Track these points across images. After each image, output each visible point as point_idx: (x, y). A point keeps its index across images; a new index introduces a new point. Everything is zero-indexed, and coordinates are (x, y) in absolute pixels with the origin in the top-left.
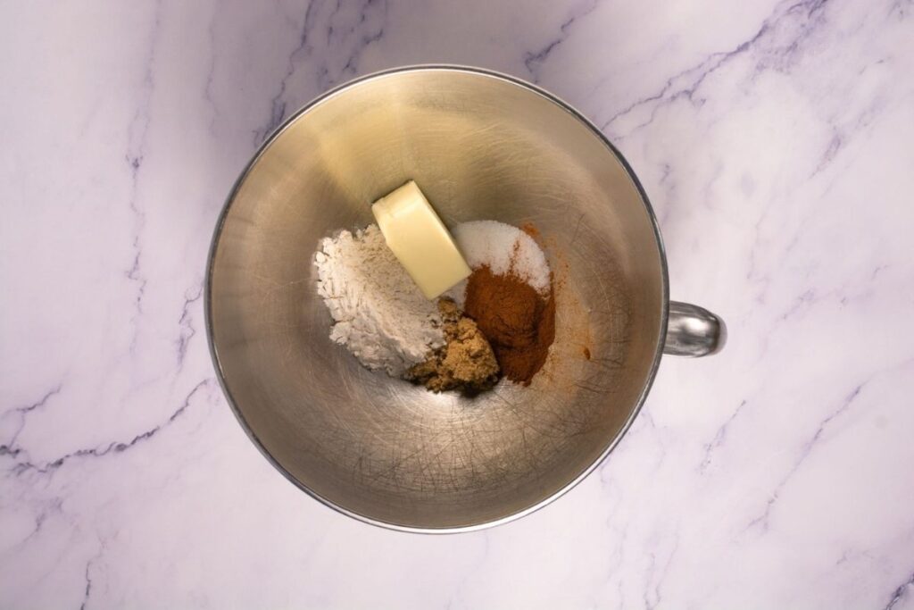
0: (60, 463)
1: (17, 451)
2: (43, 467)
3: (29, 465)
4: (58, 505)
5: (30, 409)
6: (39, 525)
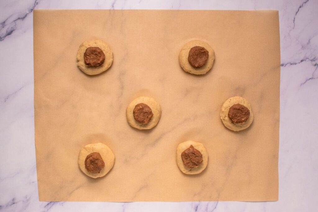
0: (302, 61)
1: (315, 65)
2: (307, 60)
3: (312, 60)
4: (303, 47)
5: (311, 79)
6: (309, 41)
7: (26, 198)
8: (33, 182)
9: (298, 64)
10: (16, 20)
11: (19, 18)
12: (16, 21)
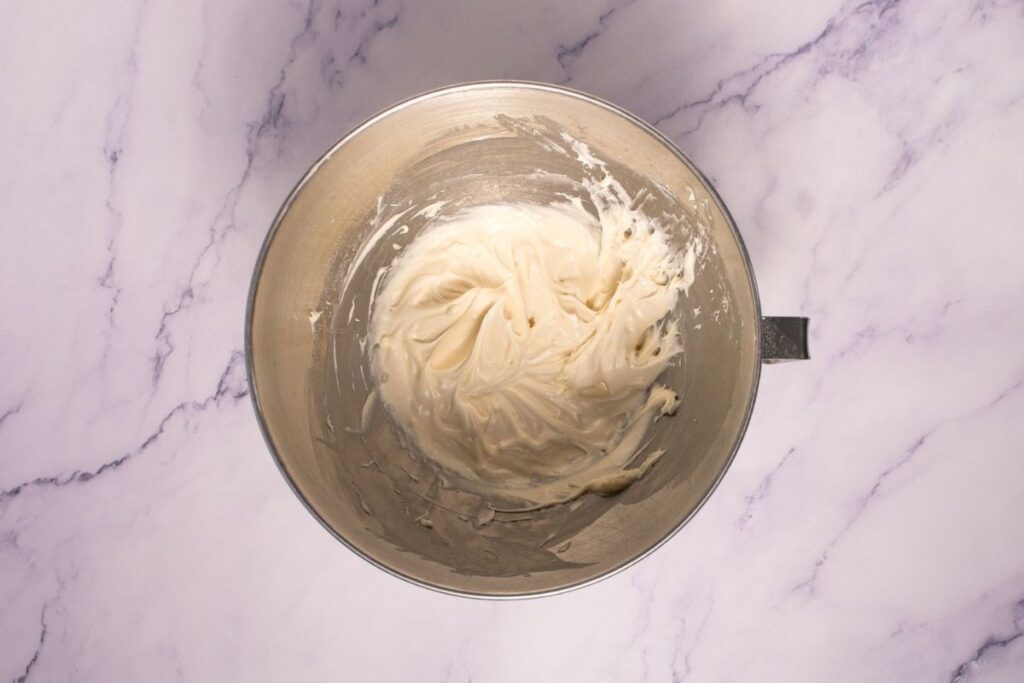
0: (17, 491)
4: (12, 539)
7: (984, 16)
8: (960, 70)
9: (30, 479)
10: (1016, 637)
11: (1004, 643)
12: (1016, 633)
